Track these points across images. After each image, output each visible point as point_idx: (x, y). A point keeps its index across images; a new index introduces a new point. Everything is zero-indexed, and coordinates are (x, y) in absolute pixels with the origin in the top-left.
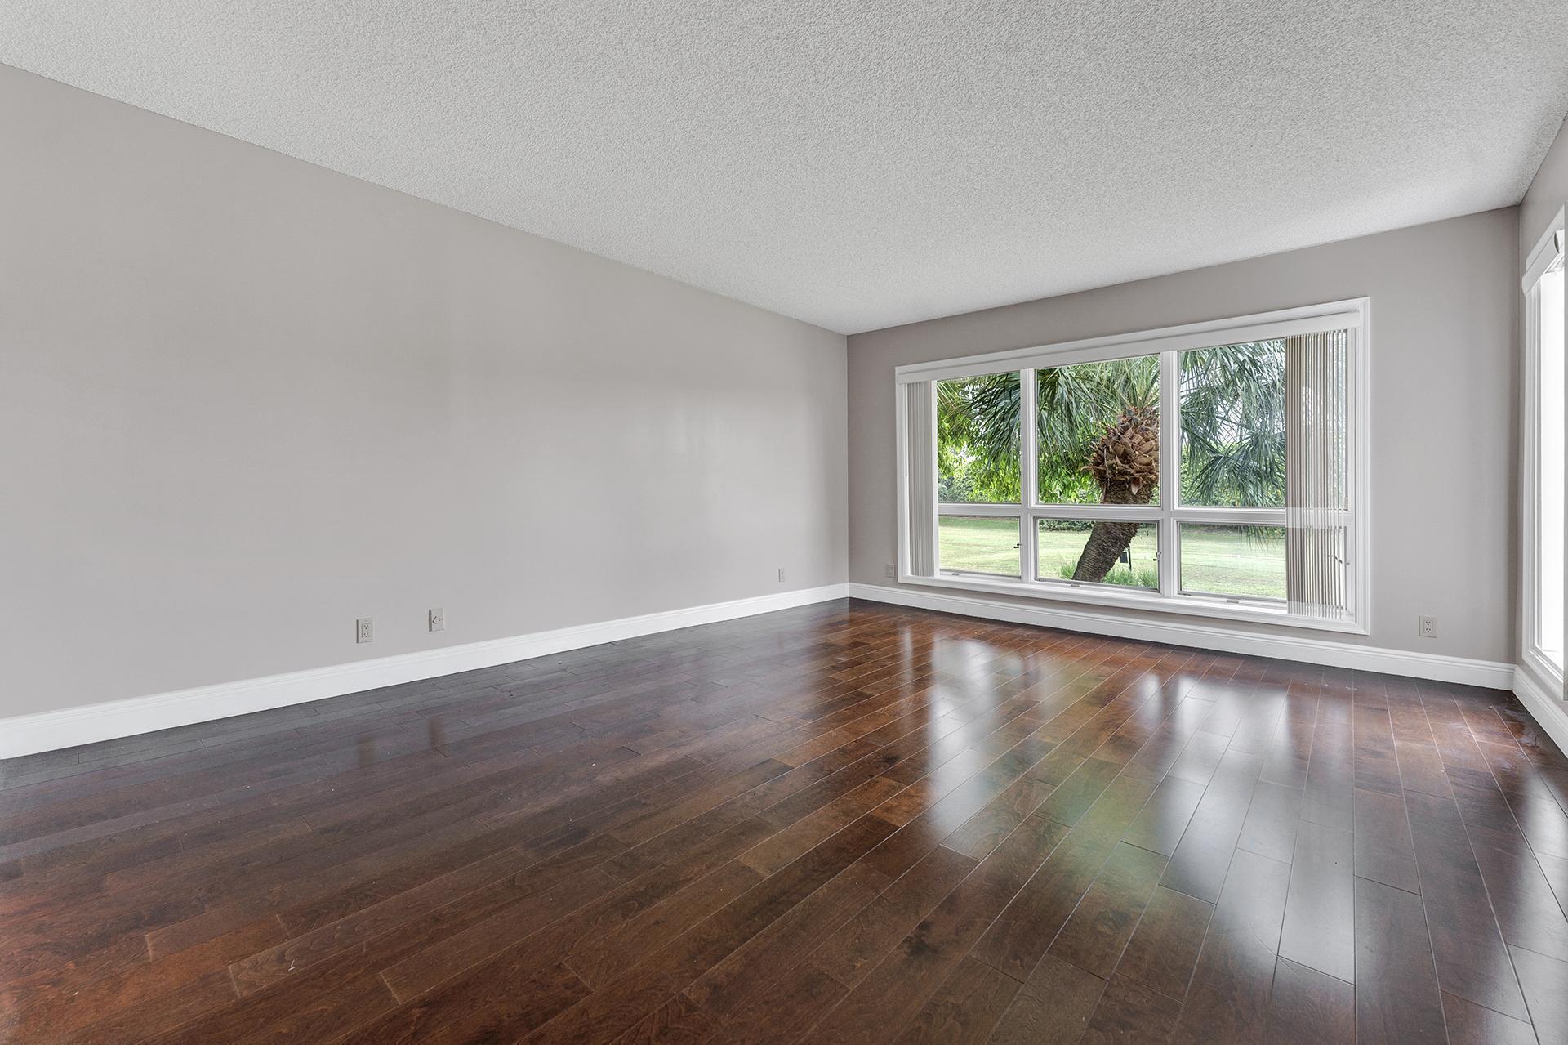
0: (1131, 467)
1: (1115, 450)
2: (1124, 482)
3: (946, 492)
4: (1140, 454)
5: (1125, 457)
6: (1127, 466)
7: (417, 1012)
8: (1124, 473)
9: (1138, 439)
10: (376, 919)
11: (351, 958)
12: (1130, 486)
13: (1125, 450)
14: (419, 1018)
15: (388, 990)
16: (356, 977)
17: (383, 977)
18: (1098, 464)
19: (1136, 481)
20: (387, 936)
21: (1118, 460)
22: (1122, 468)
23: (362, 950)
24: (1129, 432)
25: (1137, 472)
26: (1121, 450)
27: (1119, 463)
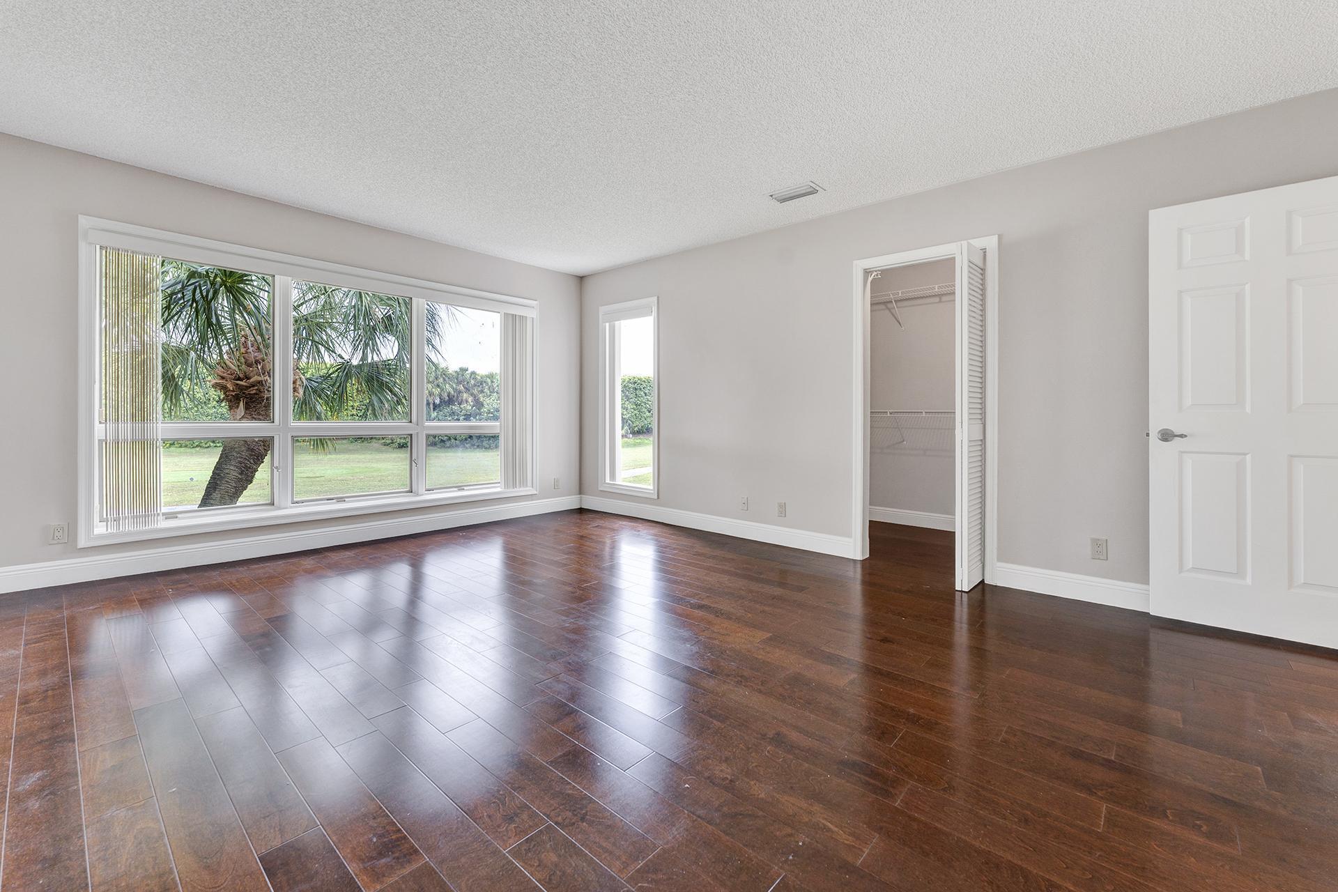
7: (1099, 794)
10: (1067, 868)
11: (1114, 859)
14: (1102, 790)
15: (1105, 817)
16: (1120, 844)
17: (1102, 826)
20: (1071, 846)
23: (1100, 856)
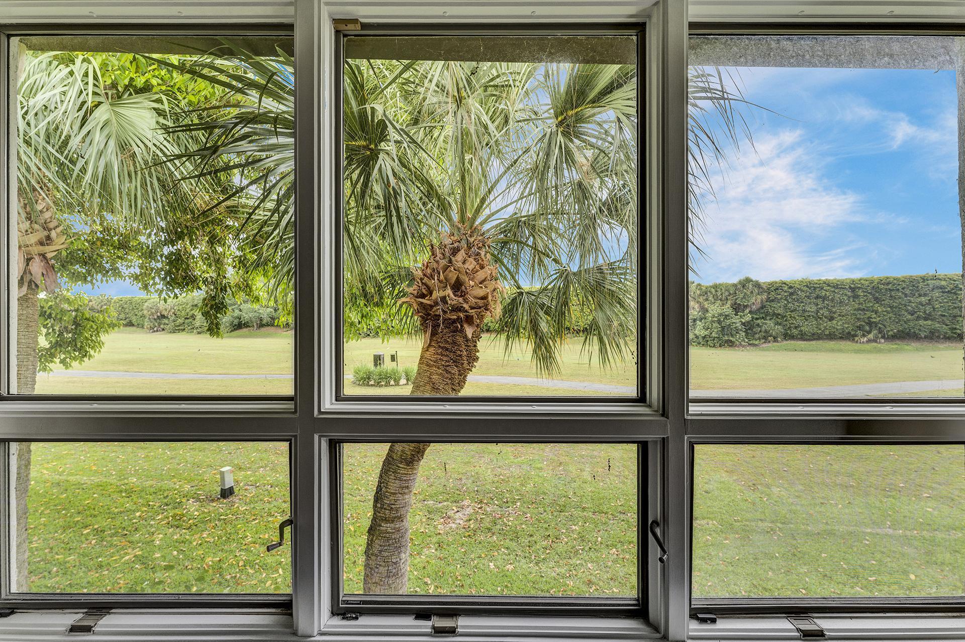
0: (466, 301)
1: (446, 278)
2: (454, 321)
3: (274, 314)
4: (476, 285)
5: (458, 286)
6: (461, 300)
8: (457, 309)
9: (471, 264)
12: (462, 326)
13: (458, 278)
18: (423, 296)
19: (469, 320)
21: (449, 292)
22: (455, 302)
24: (461, 255)
25: (472, 308)
26: (453, 277)
27: (452, 295)
